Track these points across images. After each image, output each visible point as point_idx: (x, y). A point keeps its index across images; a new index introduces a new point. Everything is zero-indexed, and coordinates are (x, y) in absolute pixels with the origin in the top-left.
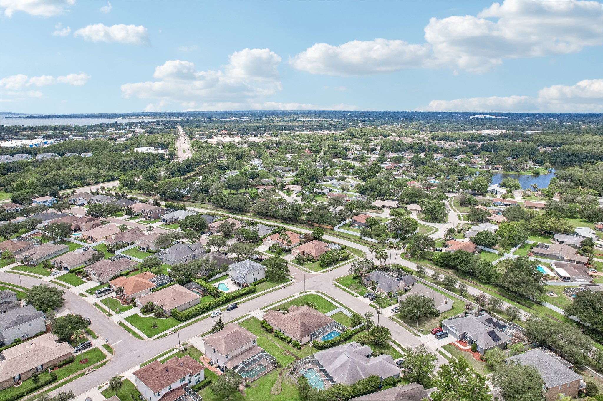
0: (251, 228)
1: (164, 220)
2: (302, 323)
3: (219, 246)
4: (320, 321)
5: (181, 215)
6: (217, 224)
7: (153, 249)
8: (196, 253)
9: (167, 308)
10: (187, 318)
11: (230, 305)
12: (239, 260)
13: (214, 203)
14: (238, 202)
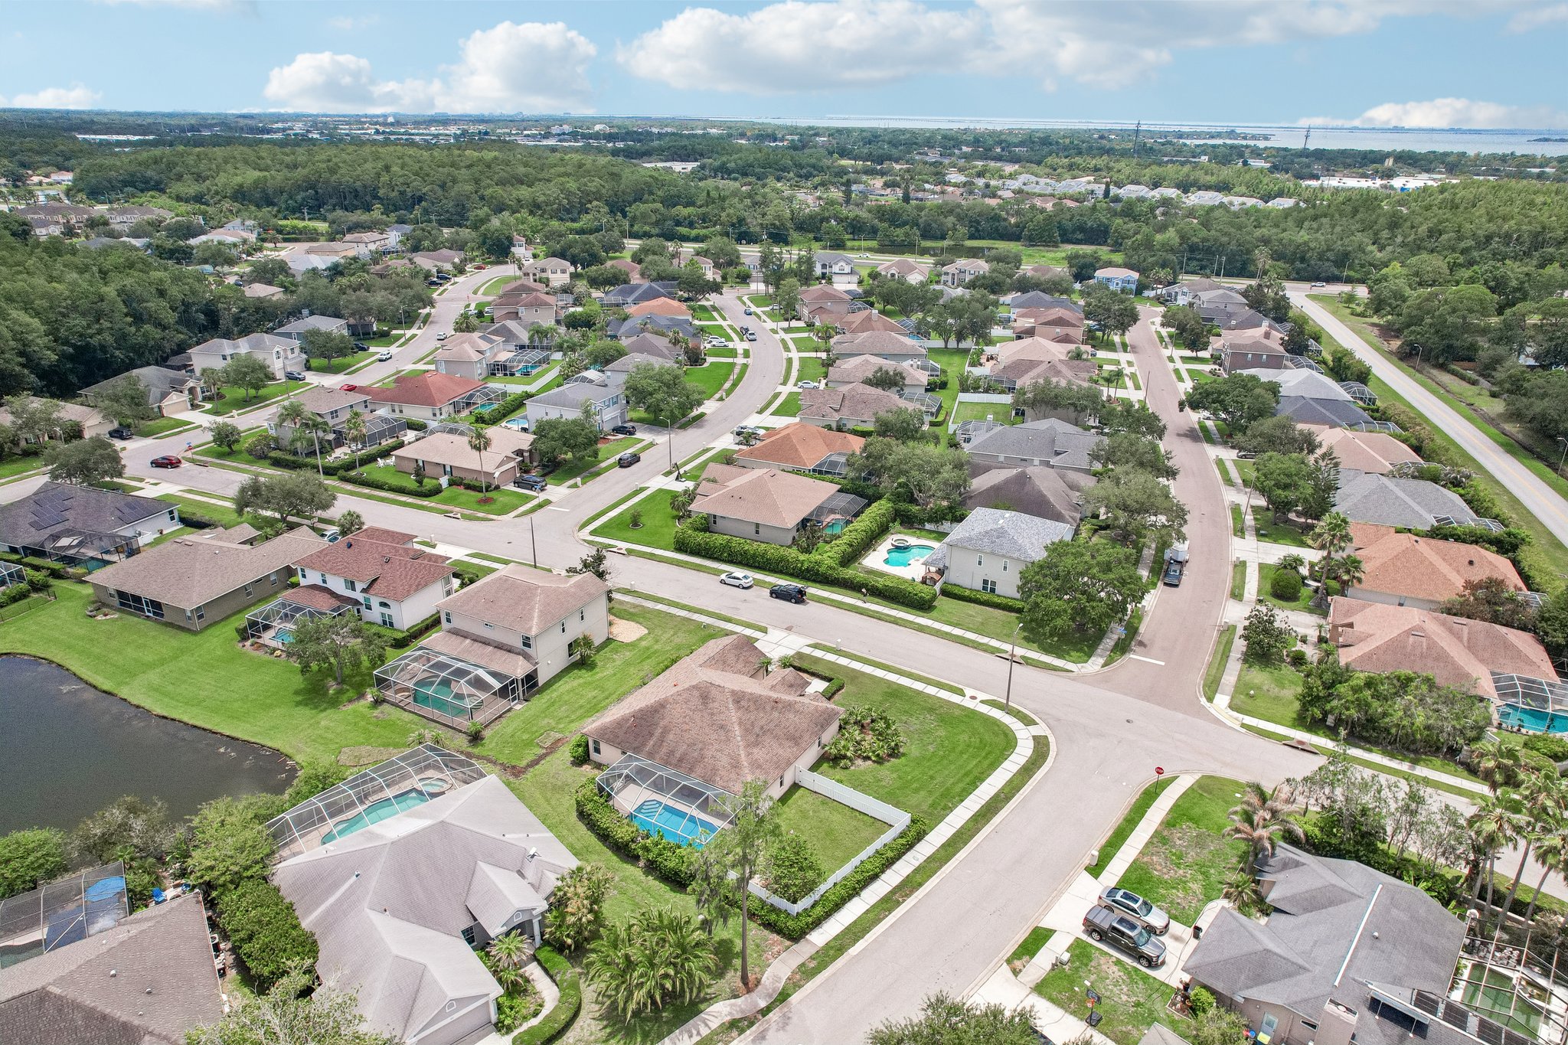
9: (697, 505)
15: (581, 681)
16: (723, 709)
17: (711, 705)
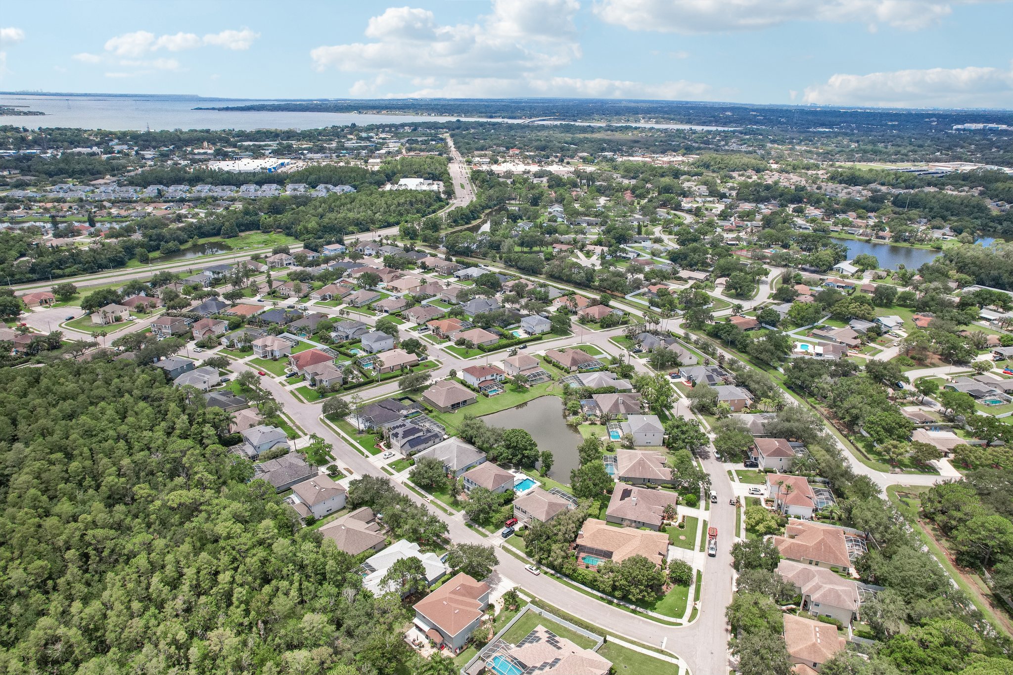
0: (543, 290)
1: (457, 277)
2: (573, 358)
3: (513, 303)
5: (474, 272)
6: (511, 283)
7: (454, 301)
8: (492, 307)
9: (475, 342)
10: (490, 351)
11: (521, 346)
12: (529, 315)
13: (506, 262)
14: (531, 263)
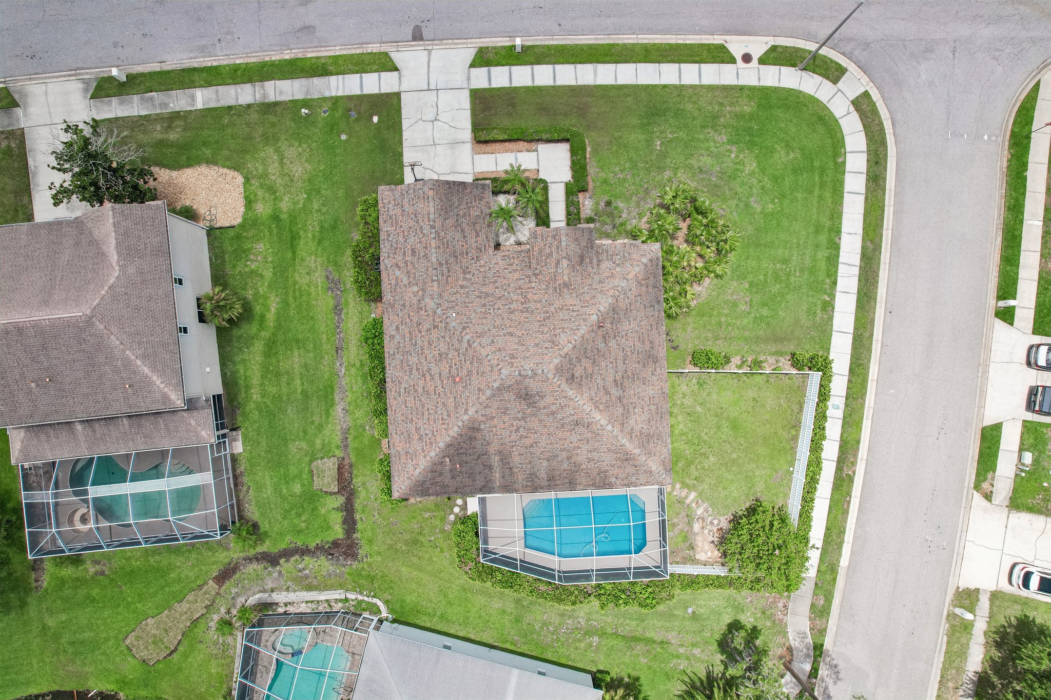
2: (472, 432)
4: (582, 456)
15: (258, 347)
16: (563, 401)
17: (542, 404)
